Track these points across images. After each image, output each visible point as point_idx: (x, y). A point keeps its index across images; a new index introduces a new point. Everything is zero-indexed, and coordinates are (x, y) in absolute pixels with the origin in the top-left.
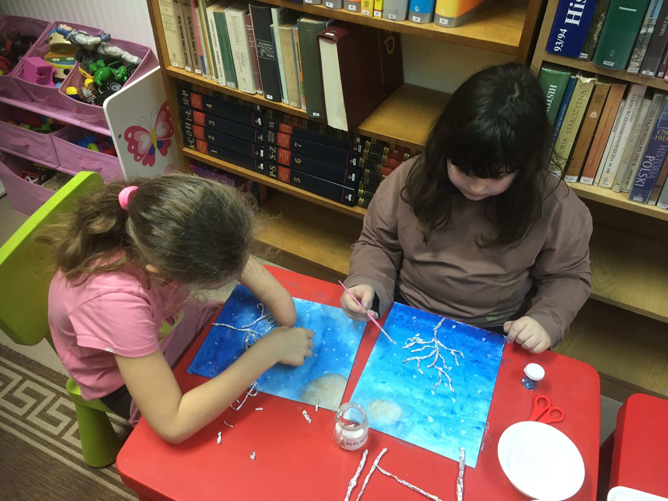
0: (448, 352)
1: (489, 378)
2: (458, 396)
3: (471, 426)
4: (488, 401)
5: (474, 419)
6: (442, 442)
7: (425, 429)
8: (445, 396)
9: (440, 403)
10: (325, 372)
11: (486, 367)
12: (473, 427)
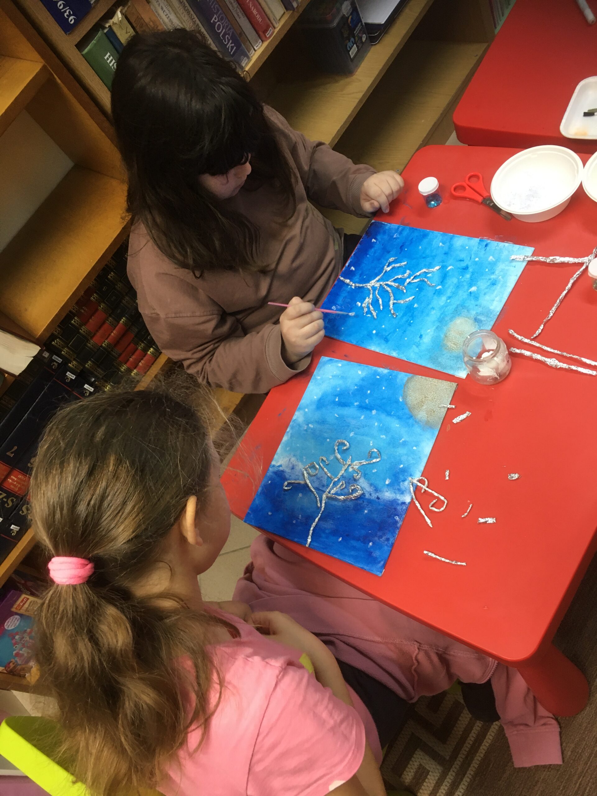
0: (386, 273)
1: (425, 236)
2: (445, 264)
3: (483, 252)
4: (453, 236)
5: (475, 248)
6: (502, 278)
7: (485, 294)
8: (444, 276)
9: (452, 281)
10: (401, 400)
11: (410, 238)
12: (485, 250)
